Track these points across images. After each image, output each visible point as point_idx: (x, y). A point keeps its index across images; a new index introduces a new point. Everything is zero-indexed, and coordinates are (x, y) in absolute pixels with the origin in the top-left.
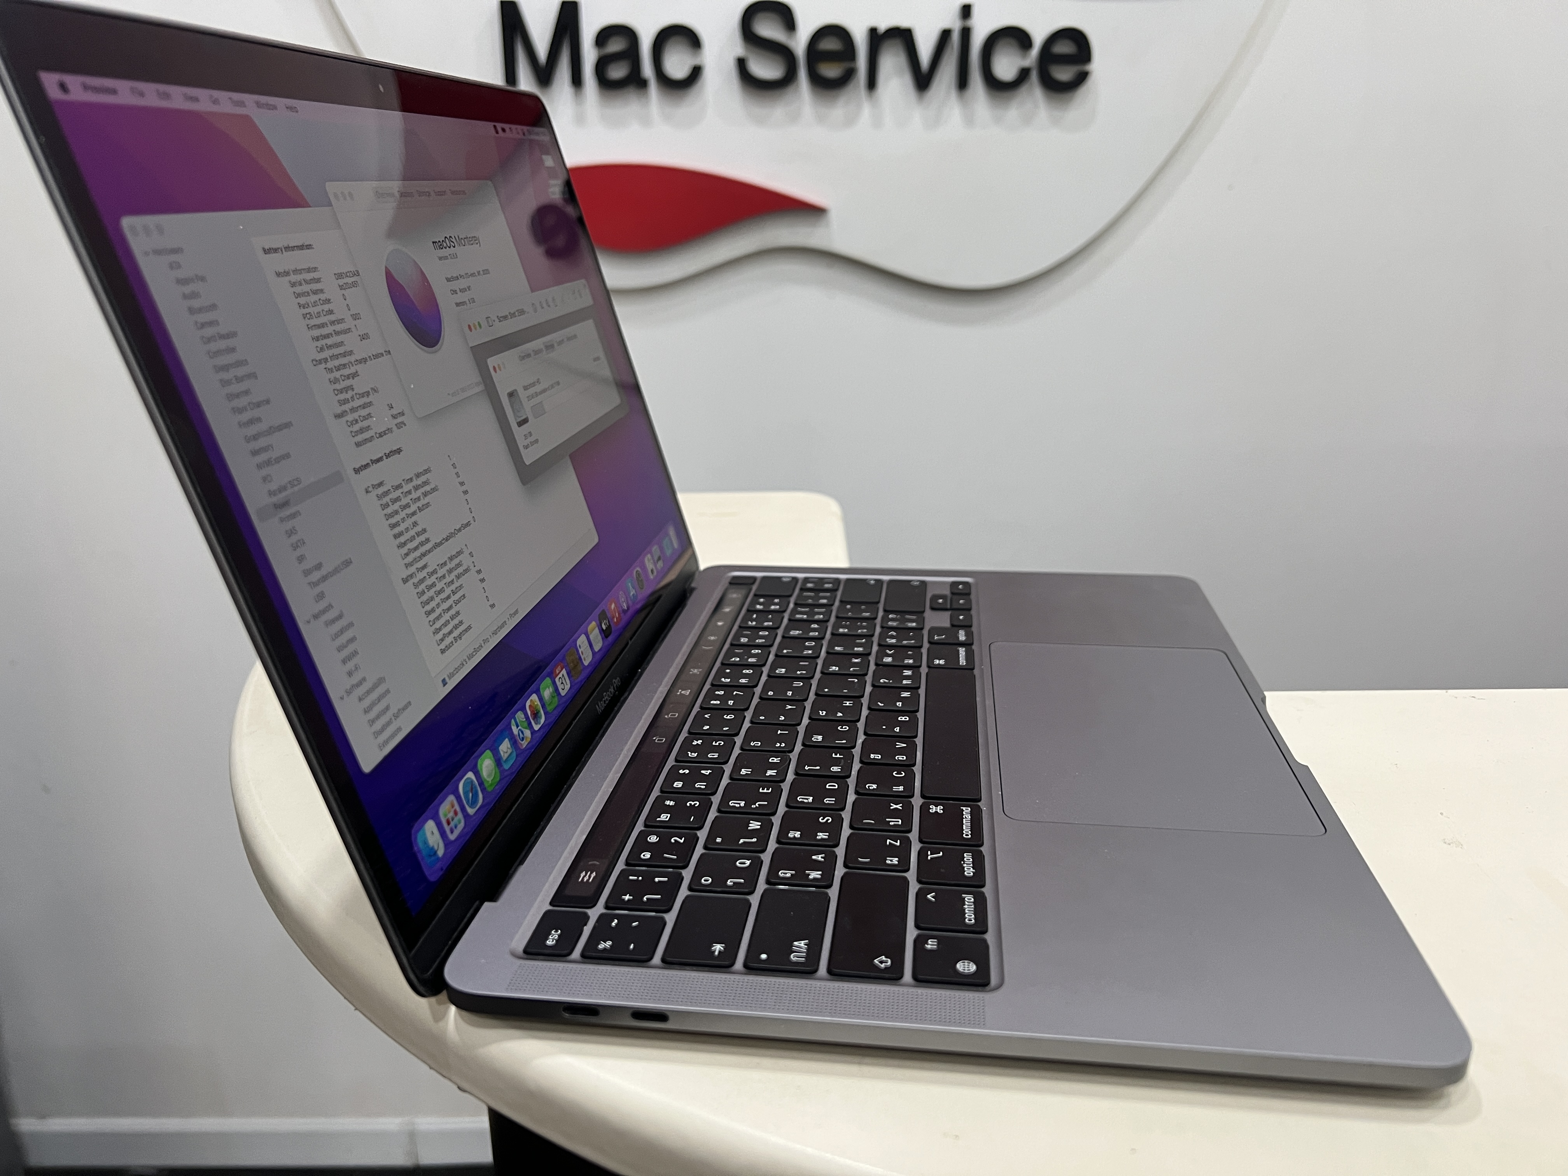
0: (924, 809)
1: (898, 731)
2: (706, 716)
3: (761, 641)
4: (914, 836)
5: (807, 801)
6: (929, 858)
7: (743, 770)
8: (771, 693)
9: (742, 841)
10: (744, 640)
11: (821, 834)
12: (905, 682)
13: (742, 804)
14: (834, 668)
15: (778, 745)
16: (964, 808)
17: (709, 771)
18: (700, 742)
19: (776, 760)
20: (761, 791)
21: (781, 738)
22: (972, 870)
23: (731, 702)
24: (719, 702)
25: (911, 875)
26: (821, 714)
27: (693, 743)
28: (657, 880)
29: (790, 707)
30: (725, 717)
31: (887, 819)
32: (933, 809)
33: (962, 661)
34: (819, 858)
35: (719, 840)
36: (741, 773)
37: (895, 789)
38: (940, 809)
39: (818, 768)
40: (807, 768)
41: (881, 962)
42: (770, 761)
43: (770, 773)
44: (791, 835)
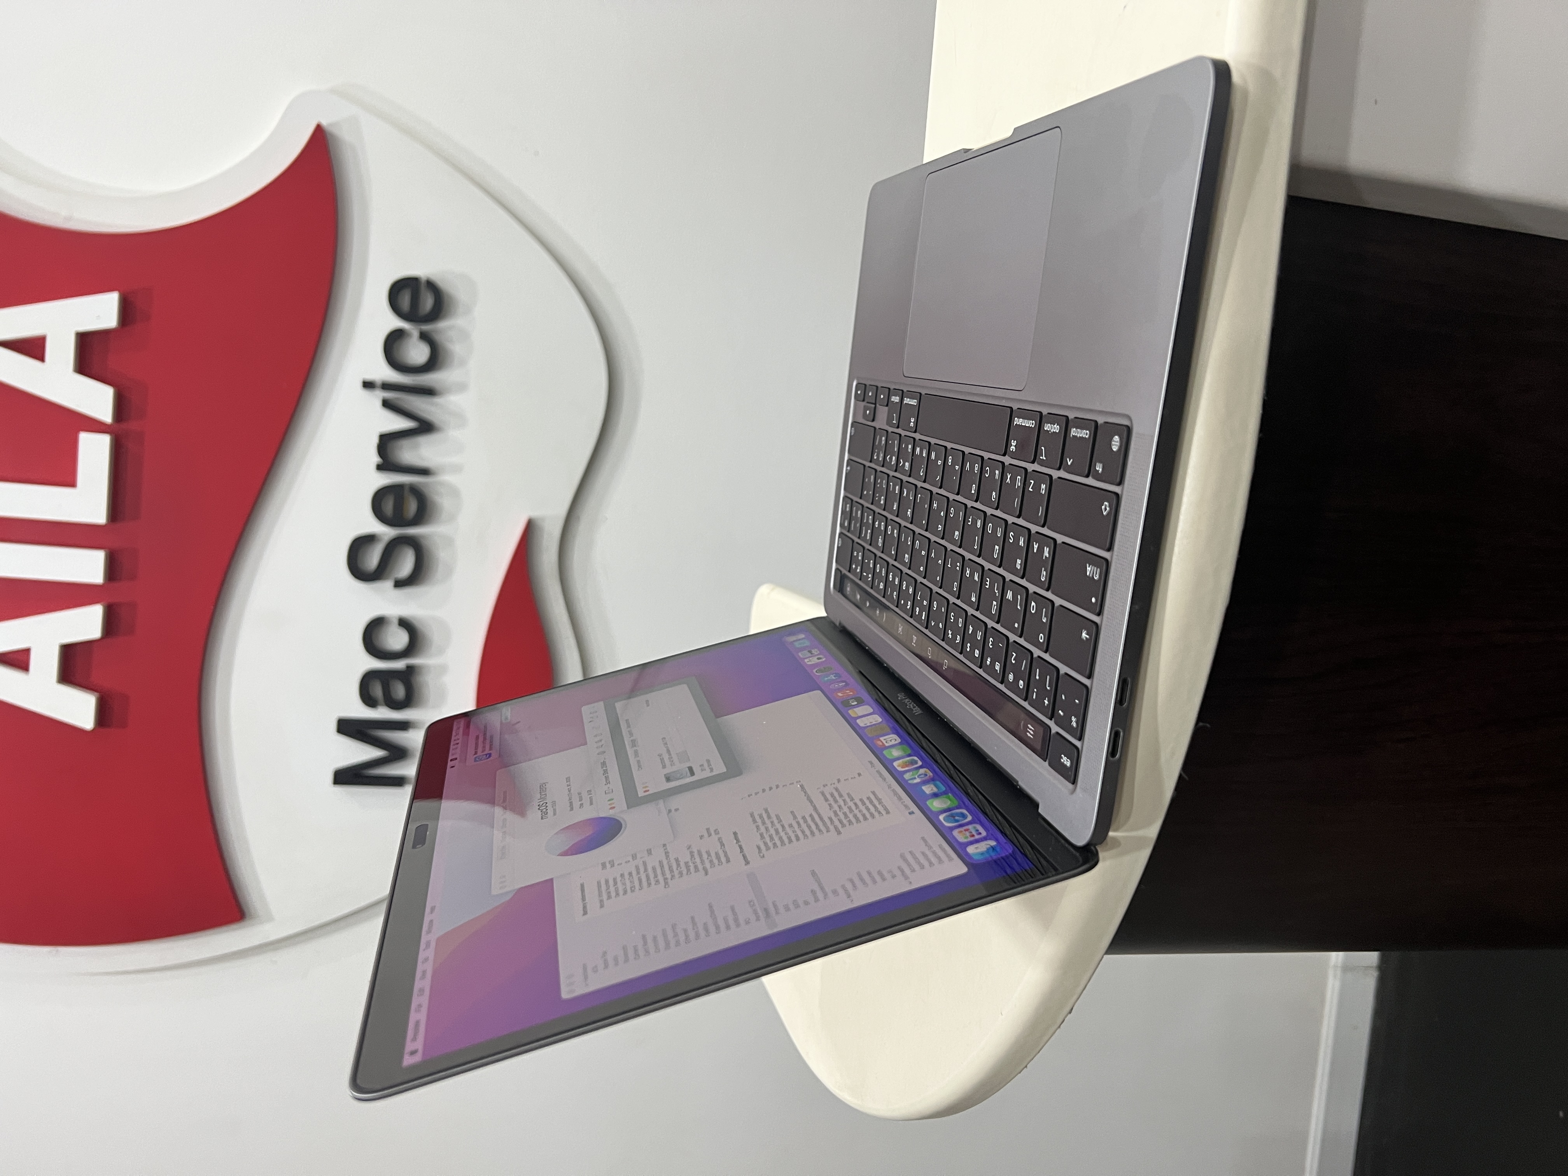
0: (1014, 456)
1: (958, 467)
2: (933, 625)
3: (883, 572)
4: (1031, 467)
5: (998, 550)
6: (1044, 458)
7: (972, 600)
8: (922, 569)
9: (1019, 607)
10: (882, 586)
11: (1020, 543)
12: (924, 455)
13: (995, 603)
14: (909, 513)
15: (958, 568)
16: (1015, 423)
17: (970, 627)
18: (950, 632)
19: (968, 572)
20: (987, 587)
21: (954, 565)
22: (1055, 426)
23: (925, 603)
24: (924, 613)
25: (1056, 474)
26: (940, 529)
27: (950, 637)
28: (1037, 677)
29: (933, 554)
30: (935, 609)
31: (1016, 487)
32: (1013, 448)
33: (914, 402)
34: (1036, 546)
35: (1016, 625)
36: (974, 601)
37: (997, 477)
38: (1014, 443)
39: (977, 537)
40: (976, 548)
41: (1106, 509)
42: (968, 576)
43: (976, 578)
44: (1018, 567)
